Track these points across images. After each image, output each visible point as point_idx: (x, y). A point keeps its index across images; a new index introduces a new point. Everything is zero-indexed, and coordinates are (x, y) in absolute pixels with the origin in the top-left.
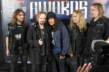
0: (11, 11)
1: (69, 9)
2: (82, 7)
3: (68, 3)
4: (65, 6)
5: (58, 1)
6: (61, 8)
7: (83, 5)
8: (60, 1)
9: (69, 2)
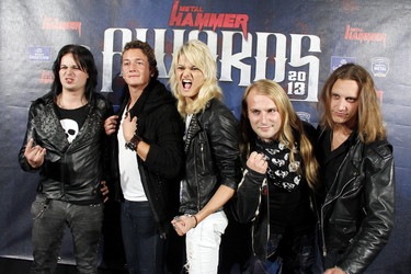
0: (31, 57)
1: (251, 61)
2: (302, 56)
3: (246, 39)
4: (237, 48)
5: (211, 29)
6: (219, 57)
7: (305, 51)
8: (219, 31)
9: (250, 36)
